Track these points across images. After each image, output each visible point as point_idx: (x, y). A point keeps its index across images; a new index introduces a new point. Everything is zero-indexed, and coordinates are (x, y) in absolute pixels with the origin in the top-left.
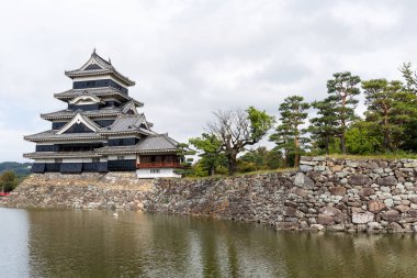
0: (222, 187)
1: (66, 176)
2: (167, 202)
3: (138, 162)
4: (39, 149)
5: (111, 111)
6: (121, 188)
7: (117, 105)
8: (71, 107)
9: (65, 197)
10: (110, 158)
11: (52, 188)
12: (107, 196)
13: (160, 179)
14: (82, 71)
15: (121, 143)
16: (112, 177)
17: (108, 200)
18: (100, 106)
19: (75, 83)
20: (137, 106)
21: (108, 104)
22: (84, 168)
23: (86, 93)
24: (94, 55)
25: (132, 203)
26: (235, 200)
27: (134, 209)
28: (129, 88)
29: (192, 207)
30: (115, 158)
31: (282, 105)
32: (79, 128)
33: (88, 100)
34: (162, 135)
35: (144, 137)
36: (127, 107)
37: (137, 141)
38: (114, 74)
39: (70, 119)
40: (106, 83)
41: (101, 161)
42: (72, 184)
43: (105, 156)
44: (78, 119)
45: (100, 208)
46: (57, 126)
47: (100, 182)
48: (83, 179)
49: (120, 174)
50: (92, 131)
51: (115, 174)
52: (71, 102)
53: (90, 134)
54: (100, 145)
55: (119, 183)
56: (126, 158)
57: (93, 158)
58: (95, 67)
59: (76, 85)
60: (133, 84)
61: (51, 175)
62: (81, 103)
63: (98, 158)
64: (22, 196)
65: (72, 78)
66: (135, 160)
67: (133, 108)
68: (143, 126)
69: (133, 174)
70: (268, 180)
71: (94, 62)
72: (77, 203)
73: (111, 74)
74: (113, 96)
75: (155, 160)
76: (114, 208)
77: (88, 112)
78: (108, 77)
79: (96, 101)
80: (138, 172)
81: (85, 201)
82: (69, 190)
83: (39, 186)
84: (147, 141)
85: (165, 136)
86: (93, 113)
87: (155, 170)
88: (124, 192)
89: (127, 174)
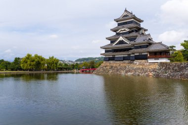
1: (117, 62)
2: (166, 73)
3: (149, 55)
4: (106, 51)
5: (134, 34)
6: (141, 67)
7: (136, 31)
8: (117, 34)
9: (117, 70)
10: (136, 54)
11: (112, 67)
12: (135, 70)
13: (161, 63)
14: (121, 18)
15: (141, 47)
16: (137, 62)
17: (136, 72)
18: (129, 32)
20: (145, 31)
21: (132, 31)
22: (124, 59)
23: (123, 27)
24: (126, 11)
25: (147, 73)
27: (148, 76)
28: (141, 23)
29: (181, 75)
30: (138, 54)
32: (121, 42)
33: (124, 30)
34: (159, 43)
35: (150, 44)
36: (141, 32)
37: (147, 46)
38: (135, 18)
39: (118, 39)
40: (131, 22)
41: (131, 55)
42: (120, 65)
43: (133, 53)
44: (121, 38)
45: (133, 75)
46: (112, 42)
47: (132, 64)
48: (124, 63)
49: (140, 61)
50: (127, 43)
52: (118, 32)
54: (131, 49)
55: (140, 64)
56: (143, 54)
57: (128, 55)
58: (126, 16)
59: (119, 25)
60: (142, 21)
61: (111, 62)
62: (121, 32)
63: (130, 54)
64: (101, 70)
65: (117, 22)
66: (147, 55)
67: (143, 32)
68: (150, 39)
69: (146, 61)
71: (126, 14)
72: (123, 73)
73: (134, 18)
74: (135, 27)
75: (157, 54)
76: (139, 75)
77: (125, 35)
78: (132, 20)
79: (128, 30)
80: (148, 60)
81: (126, 72)
82: (119, 68)
83: (107, 66)
84: (152, 46)
85: (160, 43)
86: (127, 35)
87: (157, 59)
88: (143, 68)
89: (144, 61)
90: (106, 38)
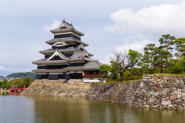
0: (117, 87)
1: (51, 81)
2: (94, 94)
3: (84, 74)
4: (39, 68)
5: (71, 49)
6: (75, 87)
7: (75, 46)
8: (53, 47)
9: (50, 90)
10: (70, 72)
11: (44, 86)
12: (69, 91)
13: (92, 83)
14: (58, 30)
15: (76, 65)
16: (71, 81)
17: (69, 93)
18: (66, 47)
19: (55, 36)
21: (70, 46)
22: (60, 77)
23: (60, 41)
24: (64, 22)
25: (80, 94)
26: (121, 94)
27: (81, 97)
28: (81, 37)
29: (104, 96)
30: (73, 72)
31: (145, 48)
32: (57, 58)
33: (61, 44)
34: (95, 61)
35: (87, 62)
36: (80, 47)
37: (82, 64)
38: (73, 30)
39: (53, 53)
40: (69, 35)
41: (67, 73)
42: (53, 84)
43: (69, 71)
44: (56, 53)
45: (65, 96)
46: (47, 56)
47: (66, 84)
48: (59, 82)
49: (75, 80)
50: (63, 59)
51: (73, 80)
52: (54, 45)
53: (62, 61)
54: (66, 66)
55: (75, 84)
56: (78, 72)
57: (63, 72)
58: (64, 28)
60: (83, 35)
61: (44, 80)
62: (58, 46)
63: (65, 72)
64: (32, 90)
65: (54, 33)
66: (82, 74)
67: (83, 47)
68: (86, 56)
69: (81, 80)
70: (135, 85)
71: (63, 25)
72: (55, 93)
73: (71, 31)
74: (73, 42)
75: (91, 73)
76: (72, 96)
77: (61, 50)
78: (71, 33)
79: (65, 44)
80: (83, 79)
81: (59, 93)
82: (52, 87)
83: (39, 85)
84: (87, 64)
85: (97, 62)
86: (63, 50)
87: (92, 78)
88: (77, 88)
89: (79, 80)
90: (40, 52)
